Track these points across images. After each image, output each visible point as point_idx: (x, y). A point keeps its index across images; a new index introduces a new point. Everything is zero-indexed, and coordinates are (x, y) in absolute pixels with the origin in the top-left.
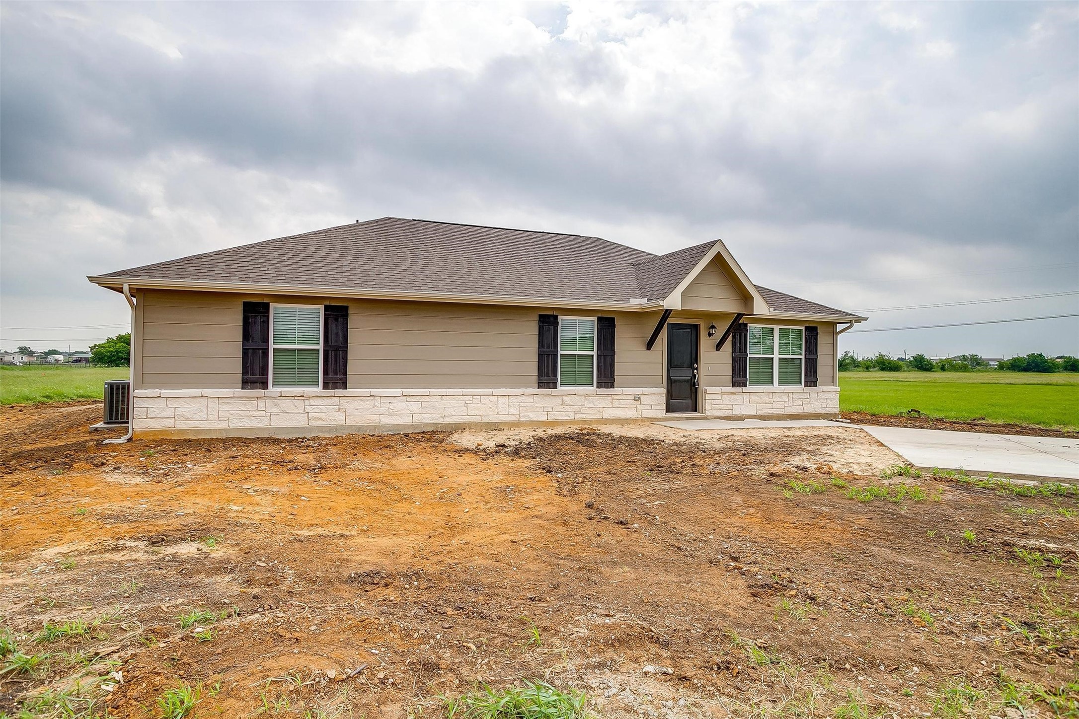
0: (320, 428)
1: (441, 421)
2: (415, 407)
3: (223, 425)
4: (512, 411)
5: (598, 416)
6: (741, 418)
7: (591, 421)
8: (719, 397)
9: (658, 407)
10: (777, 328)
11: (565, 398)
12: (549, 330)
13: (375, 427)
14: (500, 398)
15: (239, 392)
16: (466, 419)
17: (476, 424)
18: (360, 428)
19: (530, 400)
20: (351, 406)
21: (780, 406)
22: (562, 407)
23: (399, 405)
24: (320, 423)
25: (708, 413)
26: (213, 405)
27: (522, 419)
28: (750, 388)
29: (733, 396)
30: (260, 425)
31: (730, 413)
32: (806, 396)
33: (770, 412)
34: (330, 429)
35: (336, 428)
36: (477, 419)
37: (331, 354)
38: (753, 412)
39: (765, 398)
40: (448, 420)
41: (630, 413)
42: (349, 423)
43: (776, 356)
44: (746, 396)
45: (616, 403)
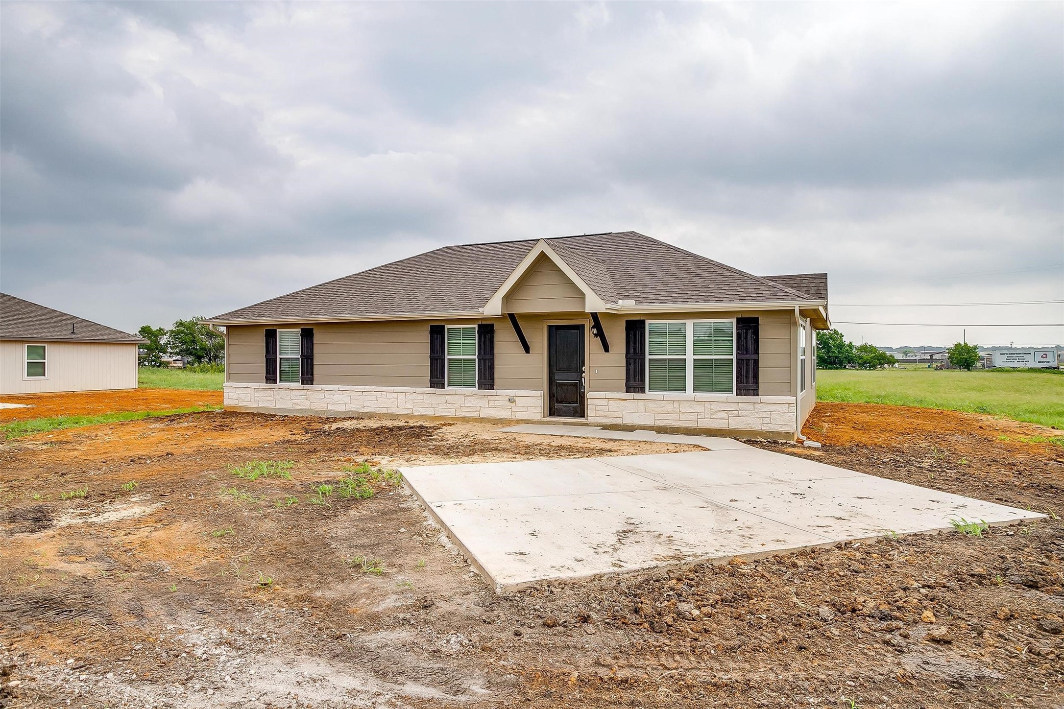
0: (298, 410)
1: (362, 410)
2: (347, 399)
3: (256, 405)
4: (408, 406)
5: (476, 415)
6: (631, 429)
7: (470, 418)
8: (605, 402)
9: (533, 410)
10: (690, 324)
11: (448, 397)
12: (437, 339)
13: (325, 412)
14: (400, 395)
15: (264, 385)
16: (377, 410)
17: (384, 414)
18: (317, 412)
19: (421, 397)
20: (314, 396)
21: (694, 418)
22: (446, 404)
23: (338, 397)
24: (297, 407)
25: (590, 420)
26: (252, 392)
27: (415, 413)
28: (649, 394)
29: (623, 403)
30: (272, 406)
31: (618, 421)
32: (734, 407)
33: (676, 424)
34: (302, 411)
35: (305, 411)
36: (384, 411)
37: (305, 360)
38: (650, 422)
39: (669, 407)
40: (366, 410)
41: (505, 414)
42: (312, 408)
43: (690, 357)
44: (641, 404)
45: (491, 403)
